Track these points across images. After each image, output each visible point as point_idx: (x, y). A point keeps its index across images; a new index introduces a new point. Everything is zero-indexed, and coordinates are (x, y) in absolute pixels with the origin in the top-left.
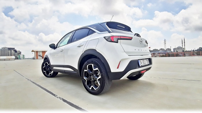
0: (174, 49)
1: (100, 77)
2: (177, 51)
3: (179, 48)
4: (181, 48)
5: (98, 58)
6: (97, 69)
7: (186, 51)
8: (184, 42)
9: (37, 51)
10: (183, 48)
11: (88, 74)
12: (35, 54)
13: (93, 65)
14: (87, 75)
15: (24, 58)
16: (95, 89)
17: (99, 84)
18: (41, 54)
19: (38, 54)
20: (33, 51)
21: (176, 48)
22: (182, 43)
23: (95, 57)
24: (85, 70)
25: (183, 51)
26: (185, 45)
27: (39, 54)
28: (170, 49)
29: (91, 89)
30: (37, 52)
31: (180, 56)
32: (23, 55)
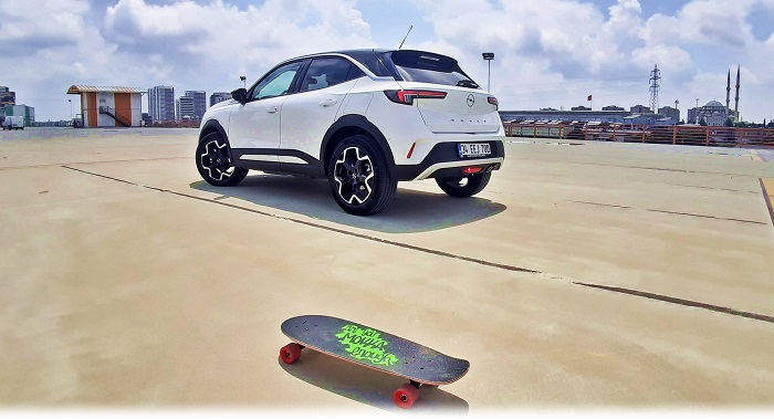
0: (692, 113)
1: (372, 175)
2: (702, 122)
3: (713, 109)
4: (721, 109)
5: (370, 135)
6: (366, 157)
7: (743, 125)
8: (738, 87)
9: (92, 89)
10: (730, 112)
11: (344, 169)
12: (86, 107)
13: (357, 149)
14: (343, 172)
15: (29, 121)
16: (361, 202)
17: (370, 190)
18: (111, 104)
19: (98, 105)
20: (73, 91)
21: (701, 109)
22: (728, 89)
23: (363, 132)
24: (339, 161)
25: (729, 123)
26: (737, 99)
27: (103, 104)
28: (676, 112)
29: (350, 202)
30: (92, 95)
31: (713, 144)
32: (27, 109)
